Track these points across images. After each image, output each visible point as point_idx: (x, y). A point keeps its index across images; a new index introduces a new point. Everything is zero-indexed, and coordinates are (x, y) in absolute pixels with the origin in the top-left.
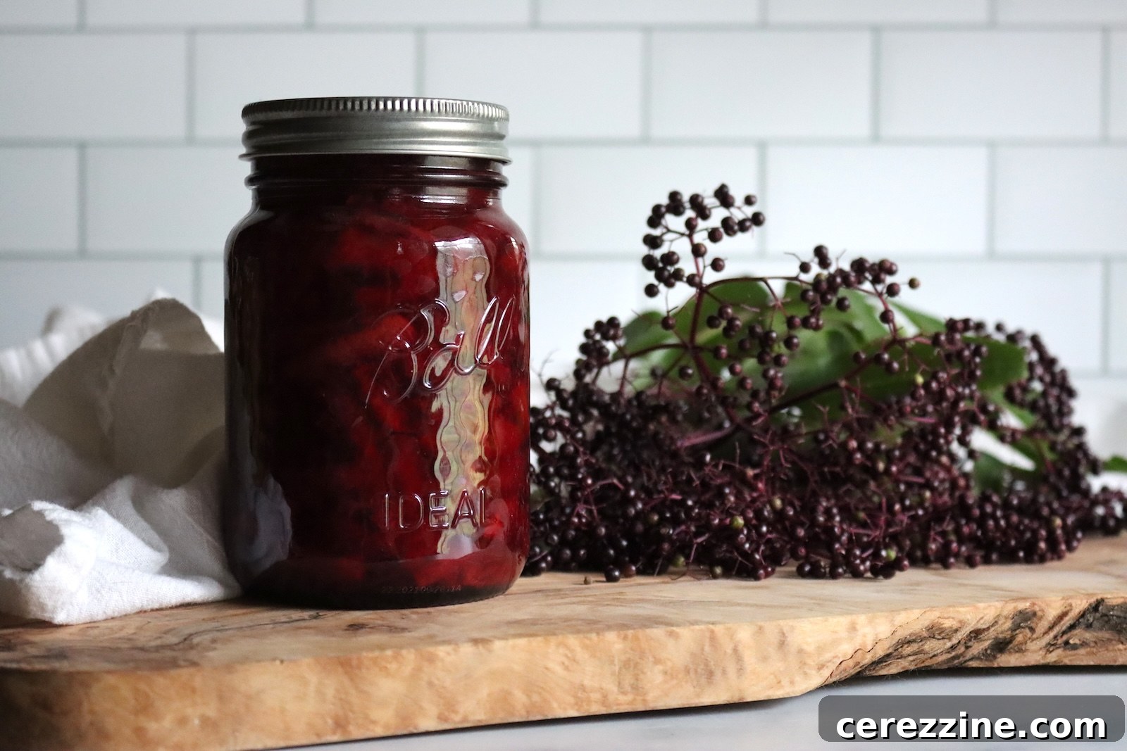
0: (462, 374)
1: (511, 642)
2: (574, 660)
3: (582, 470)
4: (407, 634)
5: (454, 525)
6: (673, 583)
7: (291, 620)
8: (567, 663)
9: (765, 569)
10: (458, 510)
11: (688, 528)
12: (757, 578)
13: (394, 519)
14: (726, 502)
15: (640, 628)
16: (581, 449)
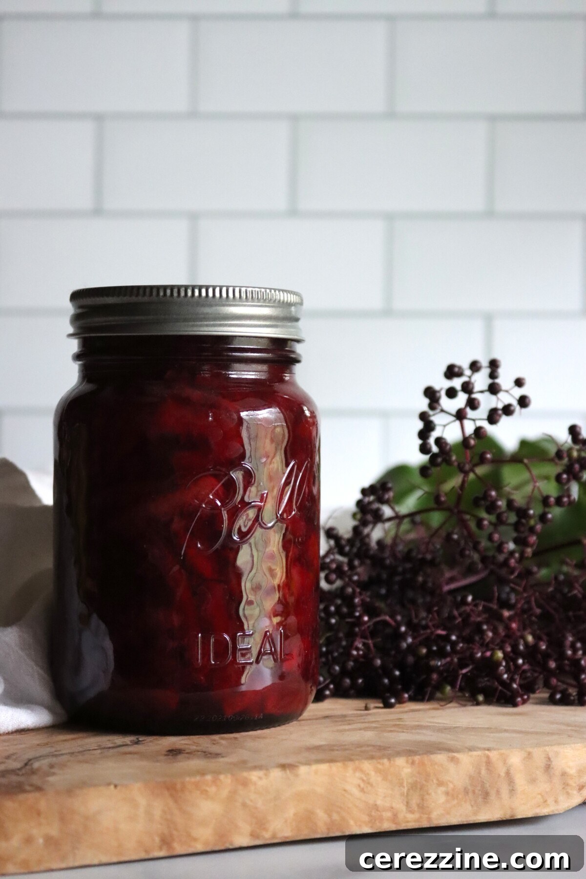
0: (265, 528)
1: (314, 767)
2: (369, 783)
3: (359, 609)
4: (221, 760)
5: (258, 661)
6: (443, 709)
7: (115, 745)
8: (362, 785)
9: (522, 696)
10: (261, 648)
11: (452, 660)
12: (515, 705)
13: (206, 654)
14: (485, 637)
15: (425, 754)
16: (358, 590)
